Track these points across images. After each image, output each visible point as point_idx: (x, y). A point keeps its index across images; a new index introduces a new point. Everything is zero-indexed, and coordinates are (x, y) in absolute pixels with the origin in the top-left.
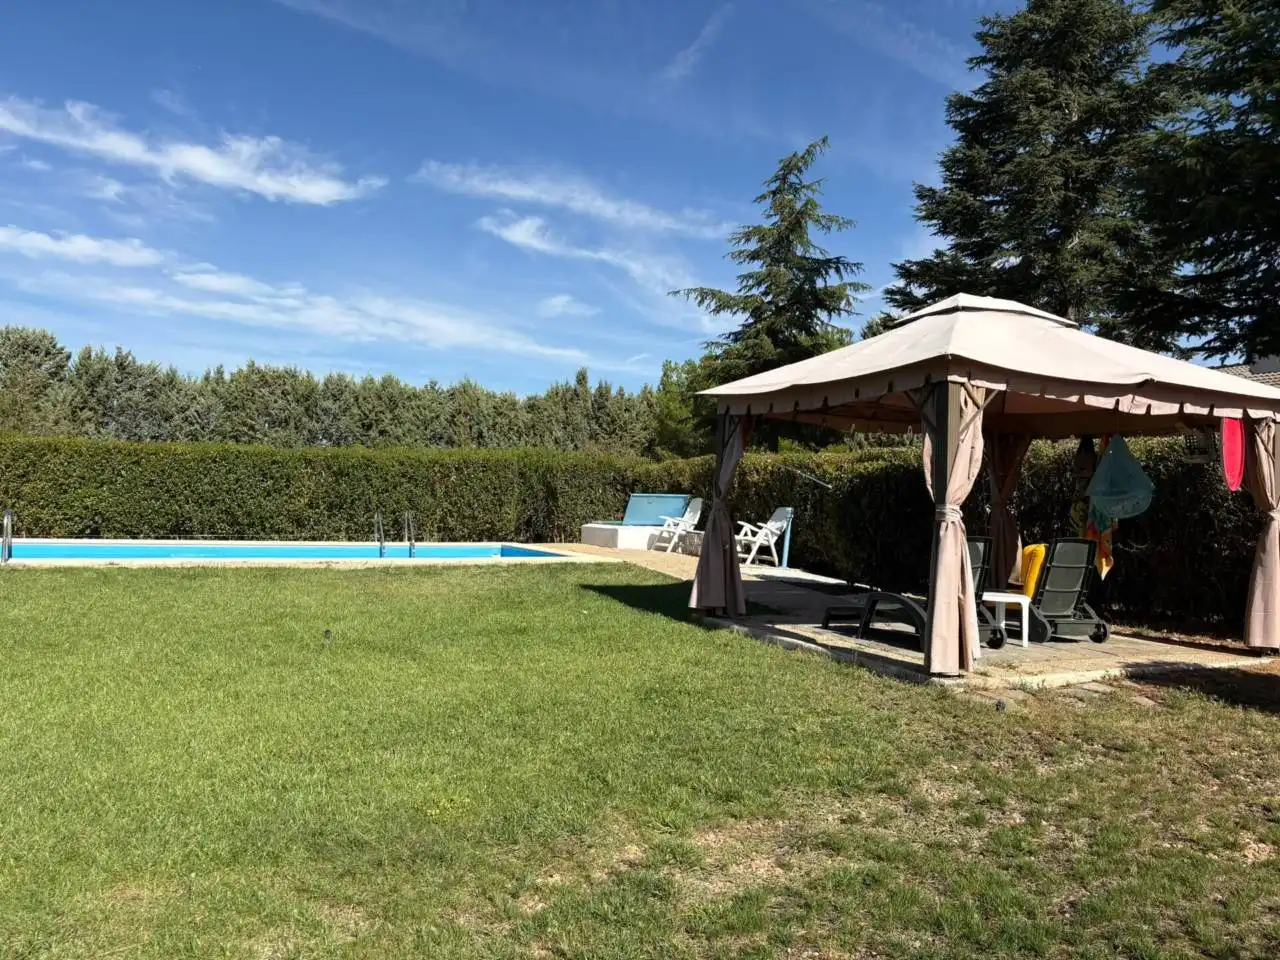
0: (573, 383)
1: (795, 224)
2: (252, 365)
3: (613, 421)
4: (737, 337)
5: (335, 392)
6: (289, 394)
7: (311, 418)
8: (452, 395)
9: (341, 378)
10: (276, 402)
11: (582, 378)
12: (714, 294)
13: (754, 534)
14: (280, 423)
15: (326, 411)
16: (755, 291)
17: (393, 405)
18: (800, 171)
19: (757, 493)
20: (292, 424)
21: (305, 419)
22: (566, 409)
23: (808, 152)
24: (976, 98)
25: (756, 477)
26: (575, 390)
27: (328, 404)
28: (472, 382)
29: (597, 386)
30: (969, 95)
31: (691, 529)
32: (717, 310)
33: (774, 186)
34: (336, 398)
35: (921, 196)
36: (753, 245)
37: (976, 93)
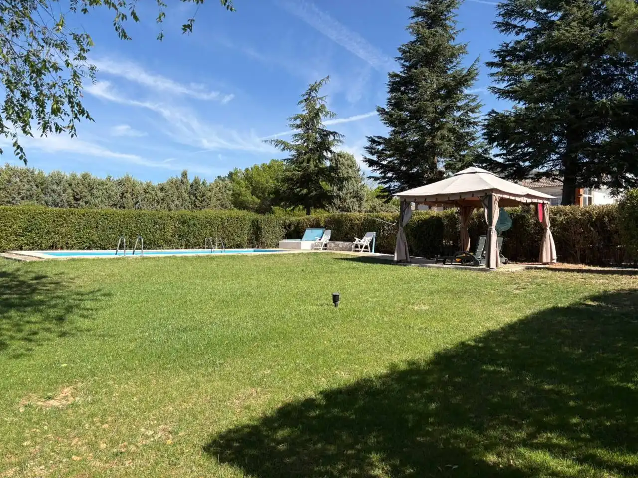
0: (180, 177)
1: (316, 115)
2: (8, 166)
3: (203, 196)
4: (291, 161)
5: (57, 181)
6: (31, 182)
7: (45, 194)
8: (120, 183)
9: (59, 174)
10: (24, 186)
11: (185, 175)
12: (283, 143)
13: (360, 242)
14: (27, 198)
15: (53, 191)
16: (299, 142)
17: (90, 187)
18: (316, 91)
19: (358, 227)
20: (35, 197)
21: (42, 195)
22: (178, 189)
23: (320, 83)
24: (400, 74)
25: (357, 222)
26: (182, 180)
27: (55, 187)
28: (130, 176)
29: (194, 178)
30: (398, 73)
31: (328, 241)
32: (283, 149)
33: (305, 97)
34: (58, 184)
35: (378, 110)
36: (298, 122)
37: (401, 72)
